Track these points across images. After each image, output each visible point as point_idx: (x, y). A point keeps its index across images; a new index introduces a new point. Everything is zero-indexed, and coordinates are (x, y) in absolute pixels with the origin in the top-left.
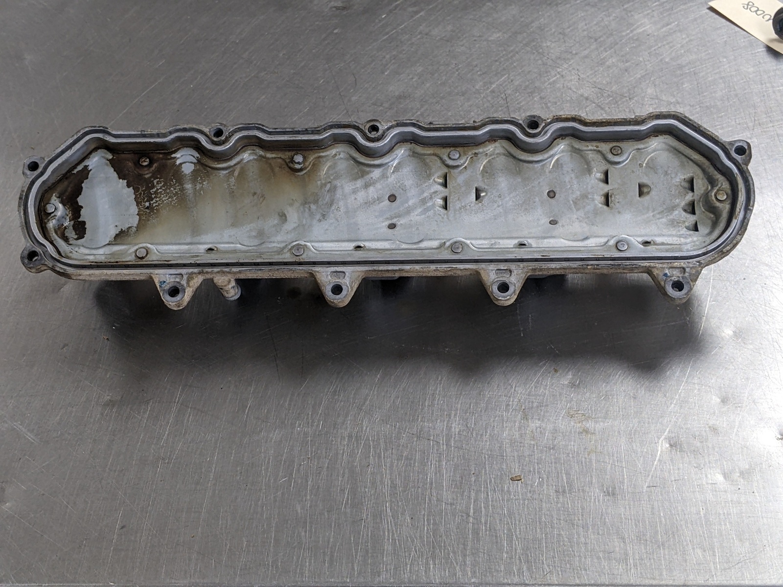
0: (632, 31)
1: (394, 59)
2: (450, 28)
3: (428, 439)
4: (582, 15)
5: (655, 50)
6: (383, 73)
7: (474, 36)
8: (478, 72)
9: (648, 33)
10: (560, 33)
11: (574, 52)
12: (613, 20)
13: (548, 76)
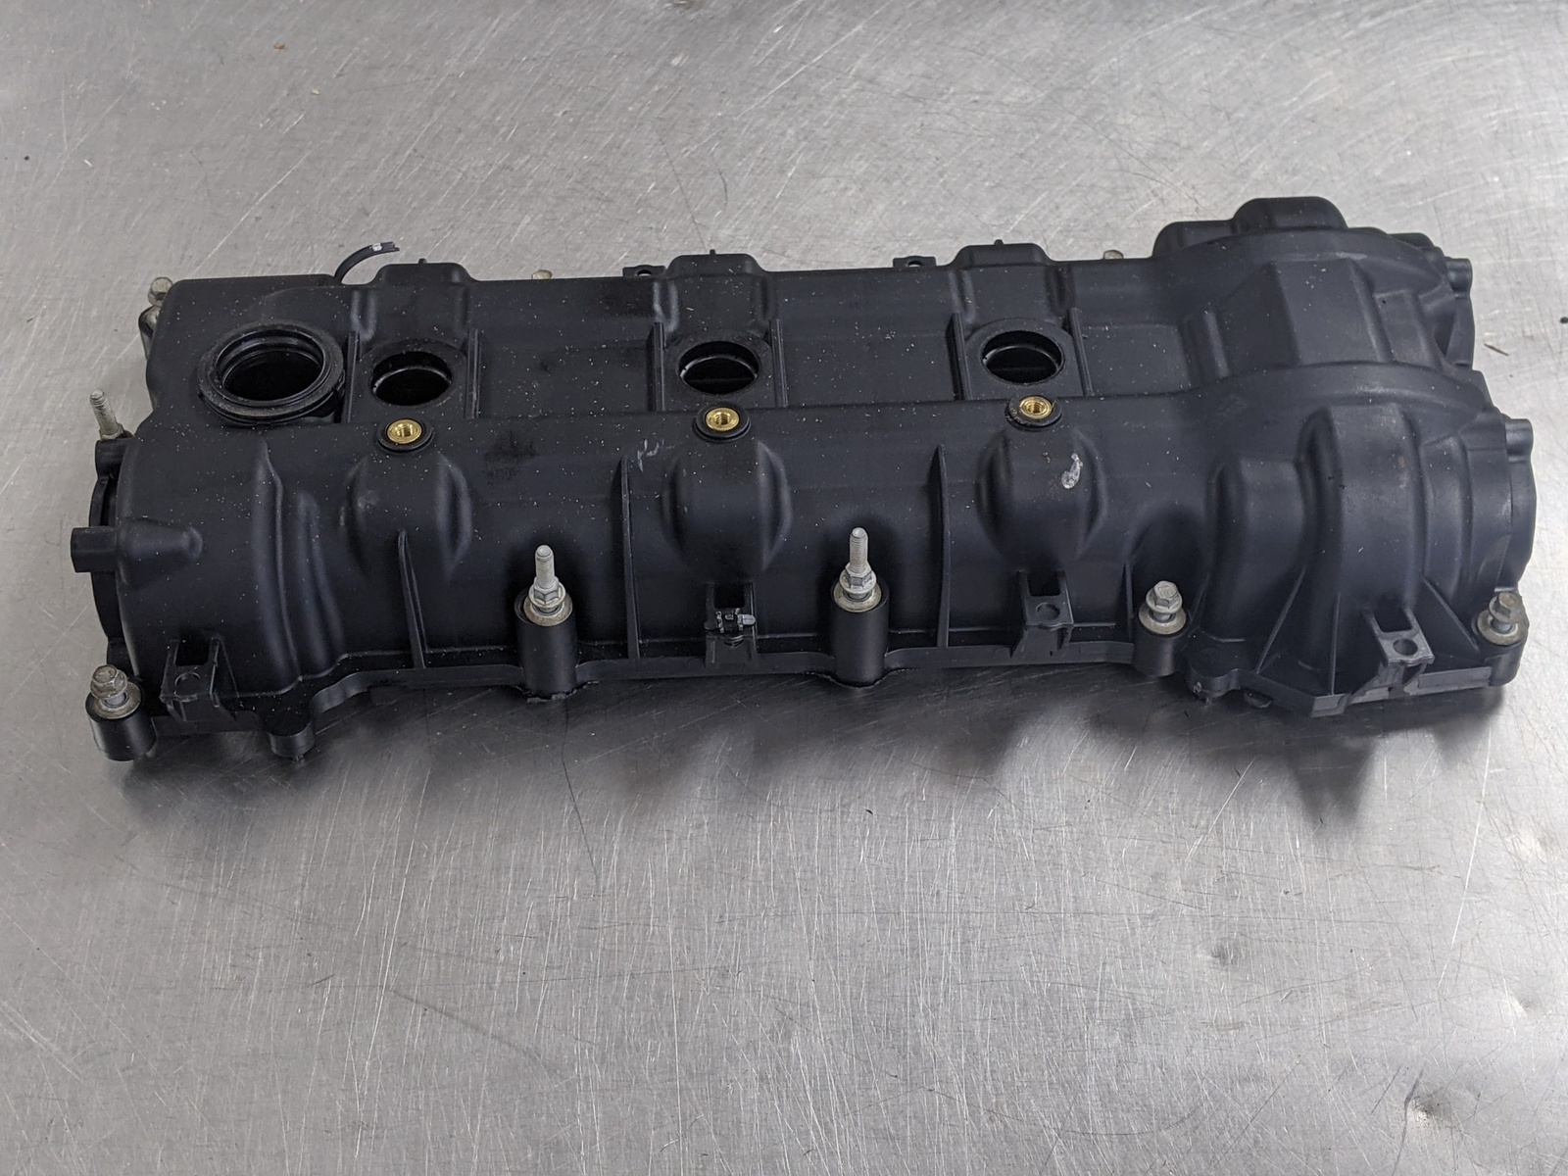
0: (1302, 98)
1: (805, 138)
2: (919, 67)
3: (931, 1091)
4: (1199, 52)
5: (1351, 147)
6: (782, 171)
7: (972, 92)
8: (985, 180)
9: (1336, 105)
10: (1153, 94)
11: (1184, 143)
12: (1263, 68)
13: (1132, 199)
